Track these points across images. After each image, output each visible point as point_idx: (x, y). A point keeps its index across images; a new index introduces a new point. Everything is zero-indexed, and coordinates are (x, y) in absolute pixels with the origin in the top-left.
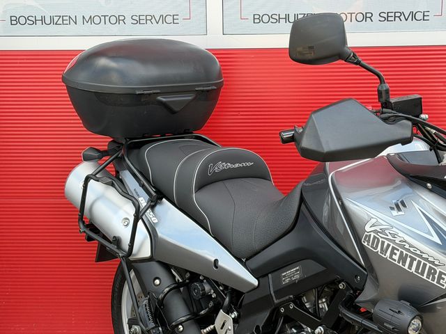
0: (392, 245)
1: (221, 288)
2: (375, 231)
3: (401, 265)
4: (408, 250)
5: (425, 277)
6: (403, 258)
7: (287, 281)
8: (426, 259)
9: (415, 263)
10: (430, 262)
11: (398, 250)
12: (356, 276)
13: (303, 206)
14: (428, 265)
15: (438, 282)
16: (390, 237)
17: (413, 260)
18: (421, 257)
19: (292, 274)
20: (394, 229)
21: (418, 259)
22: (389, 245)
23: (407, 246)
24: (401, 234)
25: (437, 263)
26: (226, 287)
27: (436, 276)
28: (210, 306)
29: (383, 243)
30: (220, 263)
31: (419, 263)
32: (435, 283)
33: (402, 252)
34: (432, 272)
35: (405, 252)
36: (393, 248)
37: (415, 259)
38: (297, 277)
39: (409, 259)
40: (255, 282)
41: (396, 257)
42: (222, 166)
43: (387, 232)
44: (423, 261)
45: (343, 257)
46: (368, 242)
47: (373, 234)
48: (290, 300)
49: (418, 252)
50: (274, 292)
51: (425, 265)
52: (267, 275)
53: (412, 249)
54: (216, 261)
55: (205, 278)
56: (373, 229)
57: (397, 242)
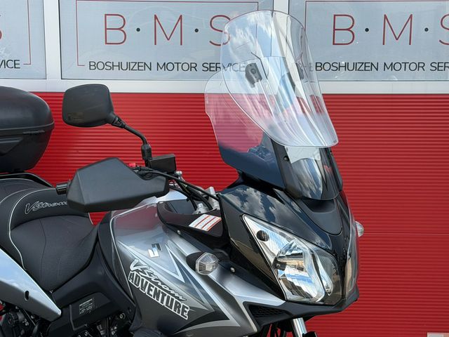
0: (149, 282)
1: (32, 317)
2: (137, 271)
3: (155, 299)
4: (160, 287)
5: (173, 310)
6: (157, 294)
7: (83, 311)
8: (173, 295)
9: (166, 298)
10: (177, 298)
11: (153, 287)
12: (129, 309)
13: (98, 244)
14: (175, 300)
15: (182, 314)
16: (147, 276)
17: (164, 295)
18: (169, 292)
19: (87, 305)
20: (151, 269)
21: (168, 294)
22: (147, 283)
23: (160, 284)
24: (155, 273)
25: (181, 298)
26: (37, 317)
27: (181, 309)
28: (22, 334)
29: (143, 280)
30: (30, 294)
31: (169, 297)
32: (180, 315)
33: (156, 289)
34: (177, 306)
35: (158, 289)
36: (150, 285)
37: (166, 295)
38: (90, 308)
39: (161, 295)
40: (59, 312)
41: (152, 293)
42: (39, 205)
43: (145, 271)
44: (171, 297)
45: (121, 293)
46: (133, 280)
47: (135, 273)
48: (85, 329)
49: (168, 289)
50: (73, 321)
51: (172, 300)
52: (68, 306)
53: (163, 286)
54: (27, 292)
55: (20, 309)
56: (136, 268)
57: (153, 280)
